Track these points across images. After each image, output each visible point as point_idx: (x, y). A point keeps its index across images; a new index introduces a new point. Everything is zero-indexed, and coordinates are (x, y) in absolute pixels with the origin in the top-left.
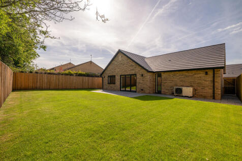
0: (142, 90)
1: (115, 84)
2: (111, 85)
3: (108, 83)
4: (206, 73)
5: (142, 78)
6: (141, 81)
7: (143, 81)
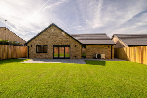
0: (76, 57)
1: (47, 52)
2: (41, 54)
3: (37, 52)
4: (109, 47)
5: (75, 48)
6: (75, 51)
7: (77, 50)
